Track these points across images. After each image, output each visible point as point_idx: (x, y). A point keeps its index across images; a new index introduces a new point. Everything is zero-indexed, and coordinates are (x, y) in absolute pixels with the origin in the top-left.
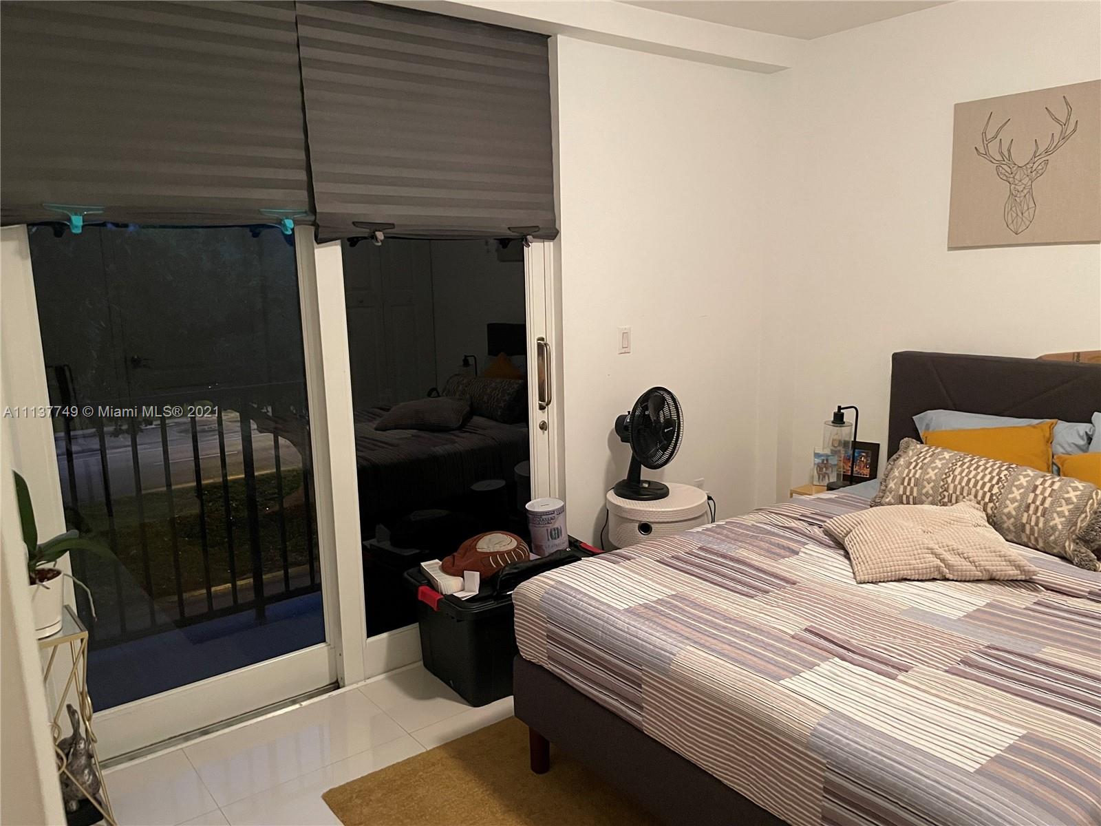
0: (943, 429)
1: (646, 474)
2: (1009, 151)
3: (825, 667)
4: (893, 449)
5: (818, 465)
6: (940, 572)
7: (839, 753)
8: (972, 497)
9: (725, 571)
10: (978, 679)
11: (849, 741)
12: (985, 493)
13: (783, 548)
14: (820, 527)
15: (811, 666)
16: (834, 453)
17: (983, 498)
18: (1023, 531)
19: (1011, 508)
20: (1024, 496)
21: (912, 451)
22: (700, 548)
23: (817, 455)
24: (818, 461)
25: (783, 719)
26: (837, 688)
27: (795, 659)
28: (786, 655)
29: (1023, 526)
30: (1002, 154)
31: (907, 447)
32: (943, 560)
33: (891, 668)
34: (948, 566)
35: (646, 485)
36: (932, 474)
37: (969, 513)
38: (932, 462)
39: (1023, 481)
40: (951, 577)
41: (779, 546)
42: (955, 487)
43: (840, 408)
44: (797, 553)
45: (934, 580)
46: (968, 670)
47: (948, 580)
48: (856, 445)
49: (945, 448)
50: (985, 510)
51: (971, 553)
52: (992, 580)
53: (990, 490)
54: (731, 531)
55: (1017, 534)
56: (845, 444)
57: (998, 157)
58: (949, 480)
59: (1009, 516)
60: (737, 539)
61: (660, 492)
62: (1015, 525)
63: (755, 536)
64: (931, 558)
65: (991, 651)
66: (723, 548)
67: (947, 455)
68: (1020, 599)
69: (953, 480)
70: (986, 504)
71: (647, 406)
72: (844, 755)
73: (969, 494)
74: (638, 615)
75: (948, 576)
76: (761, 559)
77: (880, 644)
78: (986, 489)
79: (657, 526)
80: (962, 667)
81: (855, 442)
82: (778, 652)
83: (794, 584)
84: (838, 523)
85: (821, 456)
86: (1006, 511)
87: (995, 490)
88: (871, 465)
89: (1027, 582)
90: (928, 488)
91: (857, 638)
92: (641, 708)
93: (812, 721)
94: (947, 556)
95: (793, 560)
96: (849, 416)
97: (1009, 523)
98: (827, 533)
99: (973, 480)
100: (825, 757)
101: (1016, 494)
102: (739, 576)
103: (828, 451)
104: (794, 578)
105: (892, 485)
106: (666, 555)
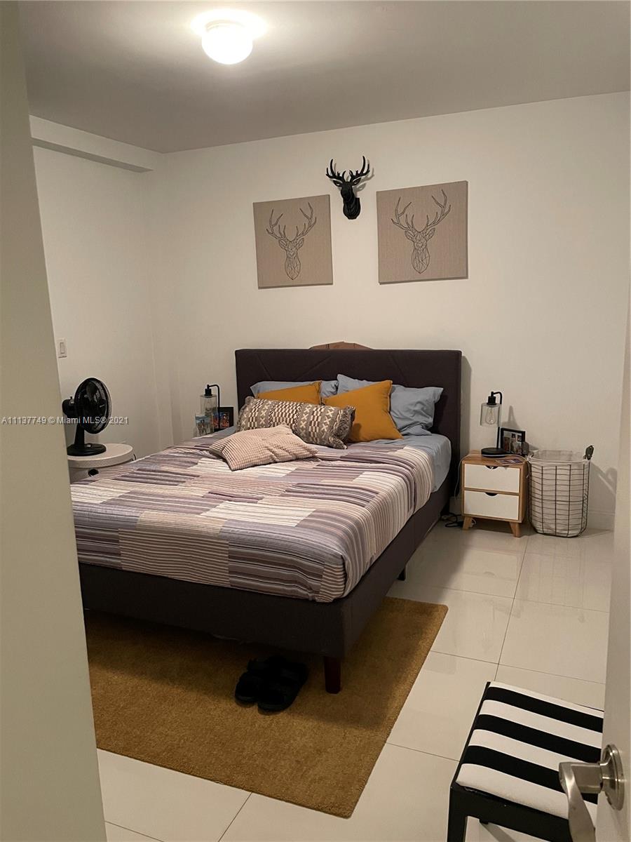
0: (267, 391)
1: (88, 438)
2: (284, 232)
3: (221, 505)
4: (242, 403)
5: (199, 425)
6: (273, 459)
7: (234, 536)
8: (284, 422)
9: (157, 477)
10: (293, 496)
11: (239, 529)
12: (290, 419)
13: (188, 462)
14: (207, 450)
15: (215, 507)
16: (207, 415)
17: (290, 422)
18: (310, 436)
19: (303, 425)
20: (309, 417)
21: (253, 404)
22: (138, 470)
23: (197, 418)
24: (198, 422)
25: (205, 530)
26: (230, 512)
27: (206, 505)
28: (201, 504)
29: (310, 432)
30: (281, 234)
31: (249, 402)
32: (273, 452)
33: (253, 500)
34: (276, 455)
35: (90, 446)
36: (264, 413)
37: (283, 429)
38: (263, 407)
39: (307, 410)
40: (278, 460)
41: (185, 462)
42: (276, 418)
43: (208, 386)
44: (197, 464)
45: (270, 463)
46: (289, 493)
47: (276, 462)
48: (220, 409)
49: (268, 400)
50: (291, 428)
51: (285, 446)
52: (297, 459)
53: (293, 417)
54: (155, 459)
55: (308, 438)
56: (214, 409)
57: (279, 235)
58: (273, 415)
59: (303, 429)
60: (160, 462)
61: (100, 450)
62: (306, 433)
63: (170, 460)
64: (268, 452)
65: (298, 485)
66: (153, 468)
67: (270, 402)
68: (311, 465)
69: (275, 415)
70: (291, 425)
71: (85, 391)
72: (237, 536)
73: (283, 421)
74: (111, 504)
75: (277, 460)
76: (177, 469)
77: (248, 492)
78: (291, 417)
79: (101, 469)
80: (286, 493)
81: (219, 408)
82: (197, 504)
83: (198, 476)
84: (216, 445)
85: (200, 418)
86: (301, 426)
87: (295, 417)
88: (230, 420)
89: (313, 458)
90: (262, 421)
91: (235, 492)
92: (120, 555)
93: (219, 526)
94: (275, 450)
95: (195, 467)
96: (214, 391)
97: (303, 433)
98: (211, 453)
99: (284, 414)
100: (227, 540)
101: (305, 417)
102: (167, 478)
103: (203, 415)
104: (198, 474)
105: (243, 423)
106: (117, 476)
